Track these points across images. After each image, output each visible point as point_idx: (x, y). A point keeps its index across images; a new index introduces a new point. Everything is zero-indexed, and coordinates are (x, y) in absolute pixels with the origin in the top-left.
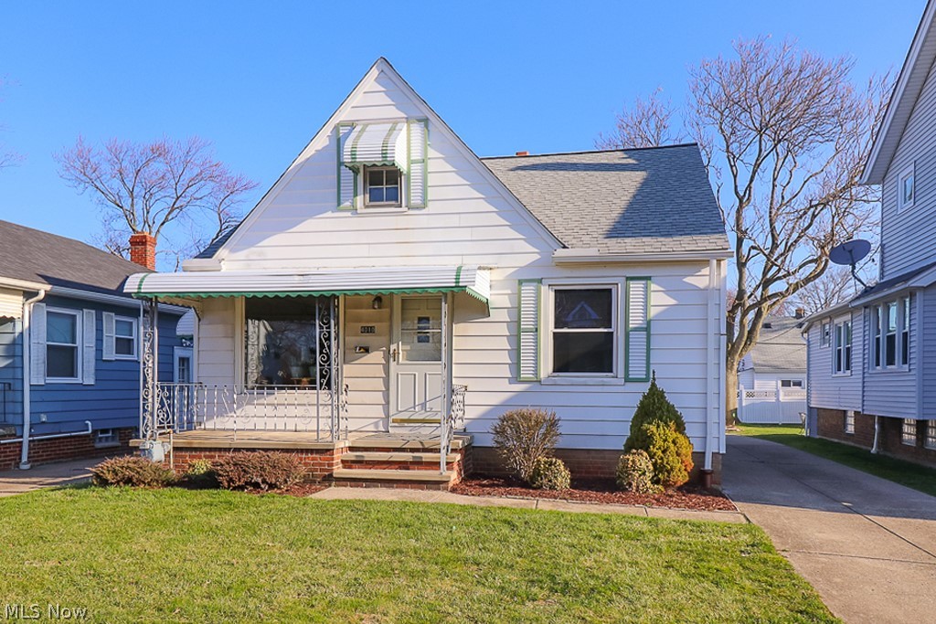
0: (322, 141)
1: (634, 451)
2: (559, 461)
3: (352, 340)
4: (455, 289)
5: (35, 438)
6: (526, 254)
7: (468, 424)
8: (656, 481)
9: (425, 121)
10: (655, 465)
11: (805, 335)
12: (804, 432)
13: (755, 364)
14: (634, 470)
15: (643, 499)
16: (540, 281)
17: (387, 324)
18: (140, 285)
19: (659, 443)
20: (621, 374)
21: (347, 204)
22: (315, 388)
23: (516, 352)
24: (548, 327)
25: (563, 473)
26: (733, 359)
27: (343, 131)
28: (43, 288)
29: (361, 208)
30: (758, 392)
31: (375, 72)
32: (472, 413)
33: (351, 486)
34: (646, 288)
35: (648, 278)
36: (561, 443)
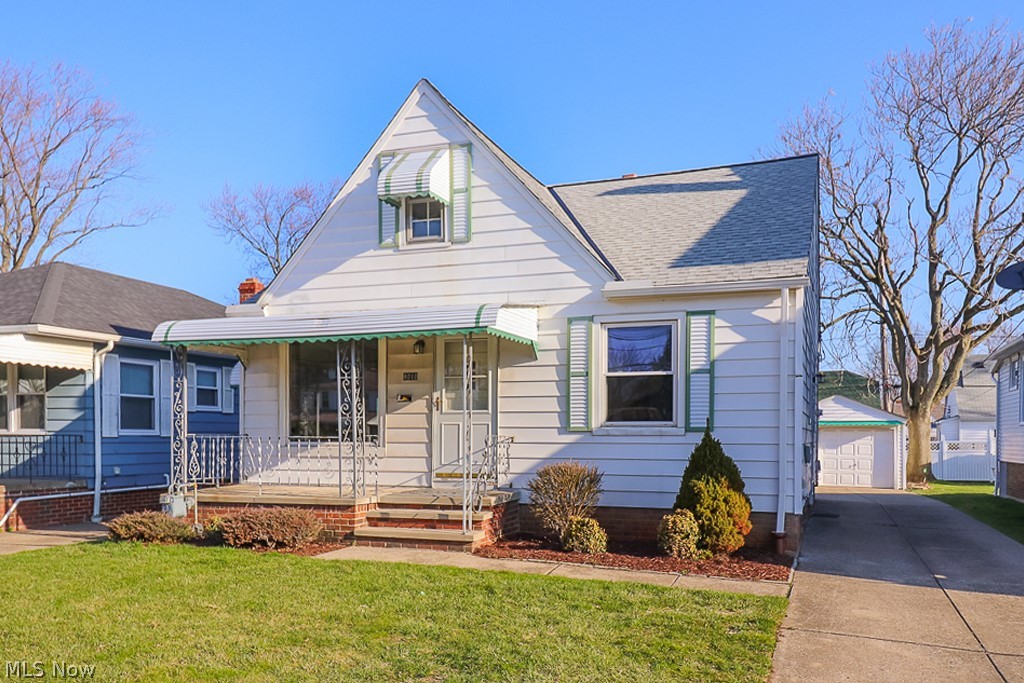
0: (362, 174)
1: (679, 510)
2: (593, 522)
3: (395, 388)
4: (475, 330)
5: (108, 491)
6: (575, 288)
7: (515, 479)
8: (700, 545)
9: (469, 146)
10: (701, 527)
11: (996, 375)
12: (990, 490)
13: (961, 411)
14: (675, 533)
15: (684, 566)
16: (591, 319)
17: (430, 370)
18: (167, 333)
19: (707, 501)
20: (681, 422)
21: (389, 241)
22: (337, 440)
23: (565, 400)
24: (601, 370)
25: (597, 535)
26: (926, 404)
27: (383, 161)
28: (113, 339)
29: (403, 245)
30: (964, 443)
31: (416, 96)
32: (518, 467)
33: (373, 546)
34: (709, 324)
35: (712, 312)
36: (603, 501)
